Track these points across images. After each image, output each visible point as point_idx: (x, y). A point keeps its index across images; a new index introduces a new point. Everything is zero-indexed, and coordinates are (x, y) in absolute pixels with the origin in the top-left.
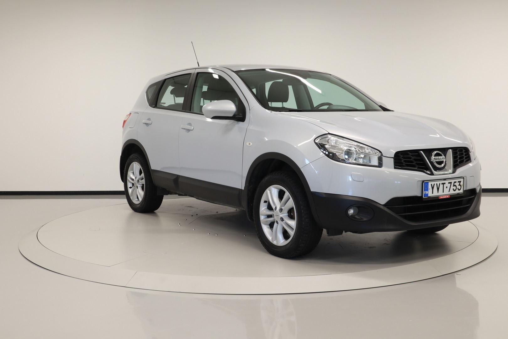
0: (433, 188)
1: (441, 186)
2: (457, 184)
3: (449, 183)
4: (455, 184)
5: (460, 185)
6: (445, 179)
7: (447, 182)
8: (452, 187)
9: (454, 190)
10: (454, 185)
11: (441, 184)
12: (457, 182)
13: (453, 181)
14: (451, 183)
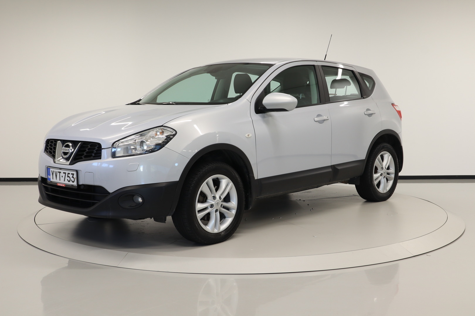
0: (53, 174)
1: (58, 174)
2: (71, 176)
3: (64, 173)
4: (69, 175)
5: (73, 177)
6: (61, 169)
7: (62, 171)
8: (66, 178)
9: (69, 181)
10: (68, 177)
11: (58, 172)
12: (70, 174)
13: (67, 172)
14: (65, 173)
